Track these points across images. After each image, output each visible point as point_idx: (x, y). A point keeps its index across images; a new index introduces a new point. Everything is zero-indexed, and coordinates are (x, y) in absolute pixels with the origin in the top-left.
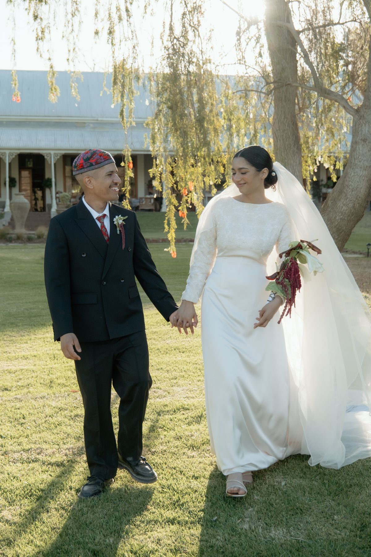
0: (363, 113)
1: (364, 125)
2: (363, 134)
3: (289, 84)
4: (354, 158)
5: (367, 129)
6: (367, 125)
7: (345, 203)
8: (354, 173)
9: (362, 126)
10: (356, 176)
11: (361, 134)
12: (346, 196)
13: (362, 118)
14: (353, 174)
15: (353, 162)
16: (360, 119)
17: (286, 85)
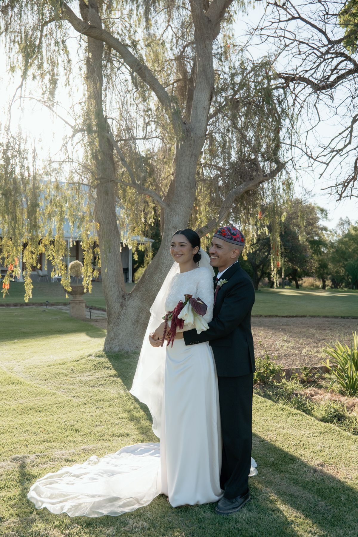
0: (173, 207)
1: (174, 216)
2: (174, 222)
3: (113, 181)
4: (168, 242)
5: (177, 219)
6: (177, 216)
7: (160, 276)
8: (168, 253)
9: (173, 217)
10: (170, 256)
11: (173, 223)
12: (161, 271)
13: (173, 210)
14: (166, 254)
15: (167, 244)
16: (171, 211)
17: (111, 181)
